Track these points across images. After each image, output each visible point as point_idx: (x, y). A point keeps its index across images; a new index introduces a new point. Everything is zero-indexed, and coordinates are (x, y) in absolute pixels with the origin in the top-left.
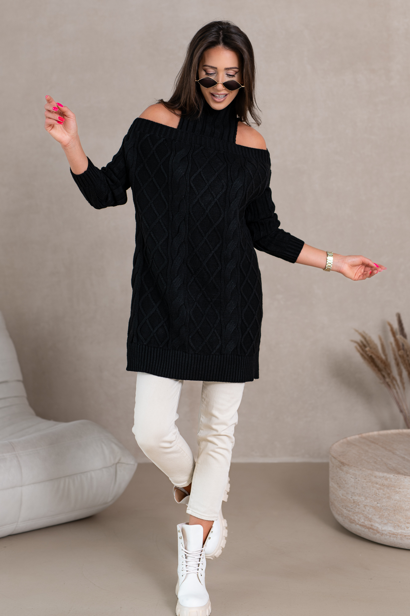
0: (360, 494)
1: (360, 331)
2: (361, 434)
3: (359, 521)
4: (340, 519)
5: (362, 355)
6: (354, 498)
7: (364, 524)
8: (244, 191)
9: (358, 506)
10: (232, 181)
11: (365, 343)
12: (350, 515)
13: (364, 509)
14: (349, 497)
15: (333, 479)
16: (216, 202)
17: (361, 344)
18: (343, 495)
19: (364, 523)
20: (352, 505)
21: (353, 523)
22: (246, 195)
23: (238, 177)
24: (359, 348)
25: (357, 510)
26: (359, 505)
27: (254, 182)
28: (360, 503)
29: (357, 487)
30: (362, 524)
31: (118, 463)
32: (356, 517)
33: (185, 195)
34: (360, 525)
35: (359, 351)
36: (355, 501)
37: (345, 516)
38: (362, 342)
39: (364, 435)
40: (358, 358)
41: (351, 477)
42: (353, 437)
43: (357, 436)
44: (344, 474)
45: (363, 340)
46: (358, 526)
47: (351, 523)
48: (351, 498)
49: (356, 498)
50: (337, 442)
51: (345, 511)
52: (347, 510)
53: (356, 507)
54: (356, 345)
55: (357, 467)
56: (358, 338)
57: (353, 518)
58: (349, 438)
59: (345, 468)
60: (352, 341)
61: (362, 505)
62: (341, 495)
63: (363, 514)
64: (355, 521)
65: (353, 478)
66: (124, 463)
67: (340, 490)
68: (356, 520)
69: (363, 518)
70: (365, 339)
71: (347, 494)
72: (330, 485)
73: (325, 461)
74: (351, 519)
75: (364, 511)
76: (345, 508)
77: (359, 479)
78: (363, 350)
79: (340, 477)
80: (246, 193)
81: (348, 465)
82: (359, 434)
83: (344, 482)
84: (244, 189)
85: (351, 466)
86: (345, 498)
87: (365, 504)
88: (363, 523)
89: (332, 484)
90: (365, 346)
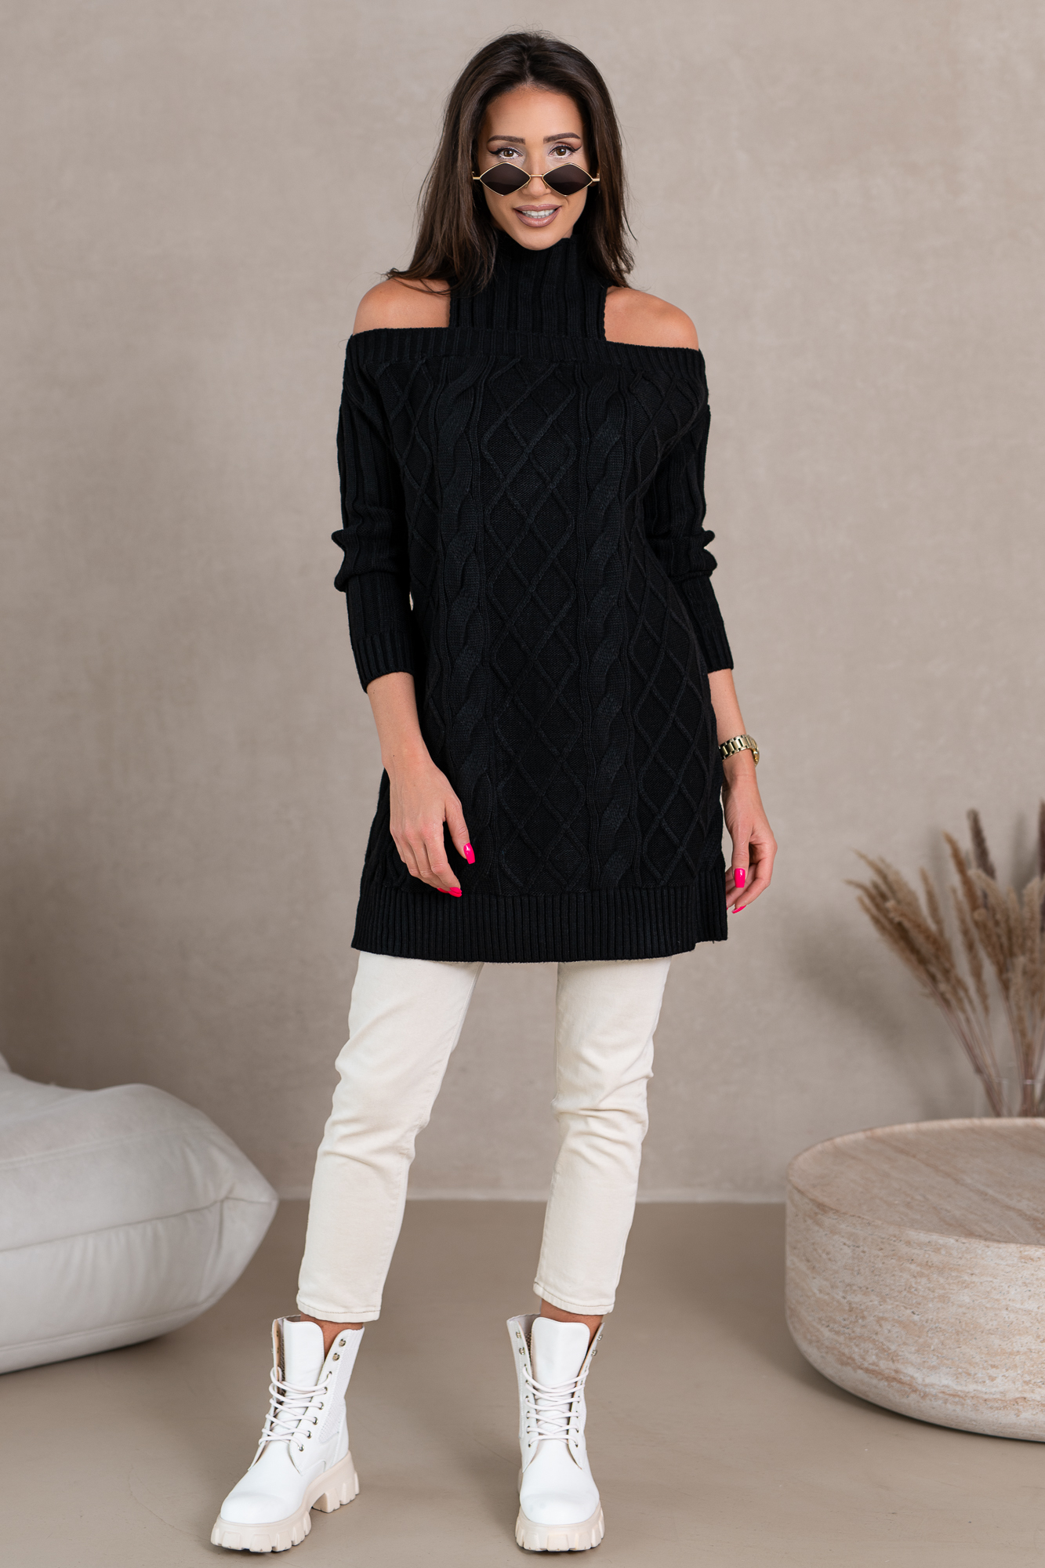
0: (867, 1288)
1: (872, 857)
2: (871, 1129)
3: (864, 1359)
4: (814, 1355)
5: (876, 921)
6: (849, 1298)
7: (877, 1368)
8: (625, 453)
9: (860, 1321)
10: (590, 433)
11: (883, 887)
12: (841, 1344)
13: (877, 1328)
14: (839, 1295)
15: (795, 1248)
16: (552, 494)
17: (873, 891)
18: (820, 1291)
19: (877, 1366)
20: (846, 1316)
21: (847, 1364)
23: (605, 420)
24: (867, 901)
25: (858, 1330)
26: (863, 1318)
27: (656, 430)
28: (865, 1313)
29: (859, 1270)
30: (871, 1367)
31: (227, 1198)
32: (856, 1350)
33: (471, 485)
34: (867, 1370)
35: (867, 910)
36: (854, 1305)
37: (827, 1347)
38: (876, 886)
39: (879, 1132)
40: (865, 929)
41: (845, 1244)
42: (851, 1137)
43: (861, 1136)
44: (826, 1235)
45: (880, 882)
46: (860, 1372)
47: (843, 1364)
48: (844, 1298)
49: (857, 1299)
50: (806, 1150)
51: (826, 1333)
52: (830, 1331)
53: (857, 1321)
54: (859, 892)
55: (859, 1217)
56: (867, 876)
57: (846, 1351)
58: (838, 1141)
59: (828, 1220)
60: (850, 883)
61: (872, 1318)
62: (817, 1292)
63: (874, 1341)
64: (853, 1360)
65: (849, 1247)
66: (242, 1200)
67: (814, 1278)
68: (856, 1357)
69: (874, 1352)
70: (885, 877)
71: (832, 1287)
72: (788, 1263)
73: (774, 1199)
74: (844, 1354)
75: (877, 1334)
76: (828, 1326)
77: (866, 1249)
78: (877, 906)
79: (813, 1244)
80: (634, 458)
81: (837, 1211)
82: (865, 1130)
83: (824, 1256)
84: (625, 447)
85: (845, 1213)
86: (826, 1297)
87: (881, 1315)
88: (873, 1364)
89: (793, 1262)
90: (884, 897)
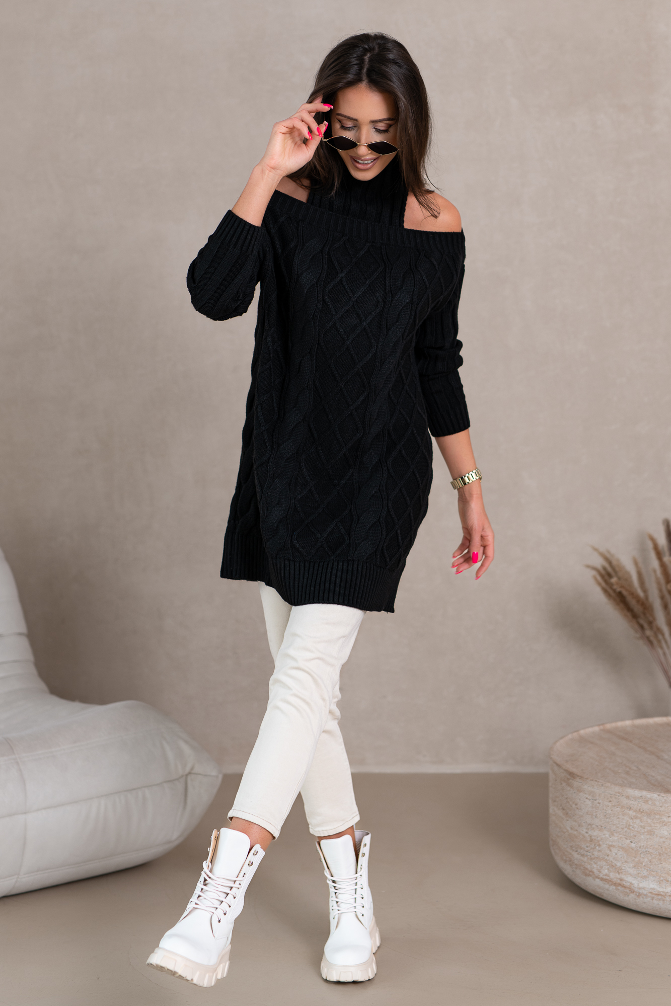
0: (602, 827)
1: (602, 550)
2: (603, 724)
3: (600, 872)
4: (568, 870)
5: (605, 591)
6: (590, 833)
7: (608, 878)
8: (411, 309)
9: (597, 847)
10: (392, 295)
11: (609, 569)
12: (585, 862)
13: (608, 852)
14: (583, 831)
15: (555, 801)
16: (364, 328)
17: (603, 572)
18: (572, 829)
19: (608, 876)
20: (588, 845)
21: (589, 875)
22: (415, 316)
23: (402, 288)
24: (599, 578)
25: (596, 853)
26: (599, 845)
27: (430, 295)
28: (601, 843)
29: (596, 815)
30: (605, 877)
31: (190, 773)
32: (595, 866)
33: (314, 315)
34: (602, 879)
35: (599, 584)
36: (593, 838)
37: (576, 864)
38: (605, 569)
39: (608, 726)
40: (597, 596)
41: (587, 798)
42: (590, 730)
43: (596, 729)
44: (575, 792)
45: (607, 566)
46: (597, 880)
47: (586, 875)
48: (587, 833)
49: (595, 834)
50: (561, 738)
51: (576, 855)
52: (578, 854)
53: (595, 848)
54: (594, 573)
55: (596, 781)
56: (599, 562)
57: (589, 867)
58: (582, 732)
59: (576, 783)
60: (588, 566)
61: (605, 846)
62: (569, 828)
63: (606, 861)
64: (593, 872)
65: (590, 800)
66: (200, 774)
67: (568, 820)
68: (595, 871)
69: (607, 867)
70: (610, 563)
71: (579, 826)
72: (551, 811)
73: (542, 770)
74: (587, 869)
75: (608, 856)
76: (577, 851)
77: (600, 801)
78: (606, 582)
79: (567, 798)
80: (415, 312)
81: (582, 777)
82: (599, 725)
83: (574, 806)
84: (412, 306)
85: (587, 779)
86: (575, 833)
87: (610, 843)
88: (606, 875)
89: (554, 810)
90: (610, 576)
